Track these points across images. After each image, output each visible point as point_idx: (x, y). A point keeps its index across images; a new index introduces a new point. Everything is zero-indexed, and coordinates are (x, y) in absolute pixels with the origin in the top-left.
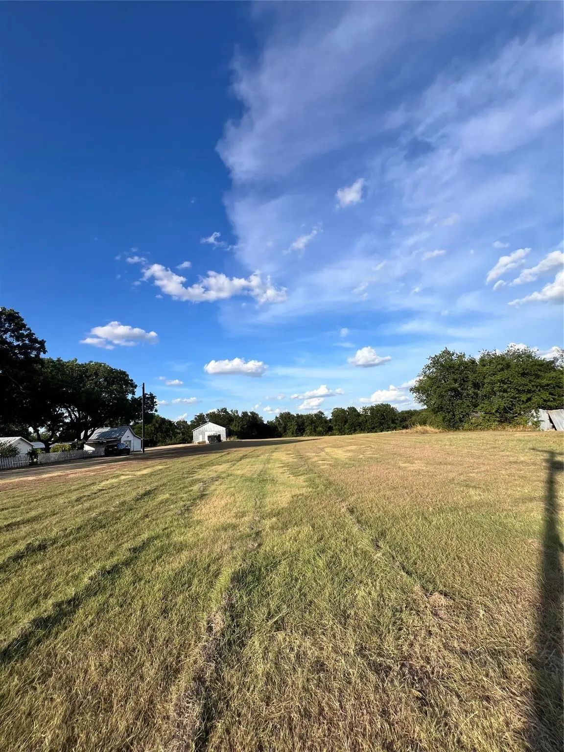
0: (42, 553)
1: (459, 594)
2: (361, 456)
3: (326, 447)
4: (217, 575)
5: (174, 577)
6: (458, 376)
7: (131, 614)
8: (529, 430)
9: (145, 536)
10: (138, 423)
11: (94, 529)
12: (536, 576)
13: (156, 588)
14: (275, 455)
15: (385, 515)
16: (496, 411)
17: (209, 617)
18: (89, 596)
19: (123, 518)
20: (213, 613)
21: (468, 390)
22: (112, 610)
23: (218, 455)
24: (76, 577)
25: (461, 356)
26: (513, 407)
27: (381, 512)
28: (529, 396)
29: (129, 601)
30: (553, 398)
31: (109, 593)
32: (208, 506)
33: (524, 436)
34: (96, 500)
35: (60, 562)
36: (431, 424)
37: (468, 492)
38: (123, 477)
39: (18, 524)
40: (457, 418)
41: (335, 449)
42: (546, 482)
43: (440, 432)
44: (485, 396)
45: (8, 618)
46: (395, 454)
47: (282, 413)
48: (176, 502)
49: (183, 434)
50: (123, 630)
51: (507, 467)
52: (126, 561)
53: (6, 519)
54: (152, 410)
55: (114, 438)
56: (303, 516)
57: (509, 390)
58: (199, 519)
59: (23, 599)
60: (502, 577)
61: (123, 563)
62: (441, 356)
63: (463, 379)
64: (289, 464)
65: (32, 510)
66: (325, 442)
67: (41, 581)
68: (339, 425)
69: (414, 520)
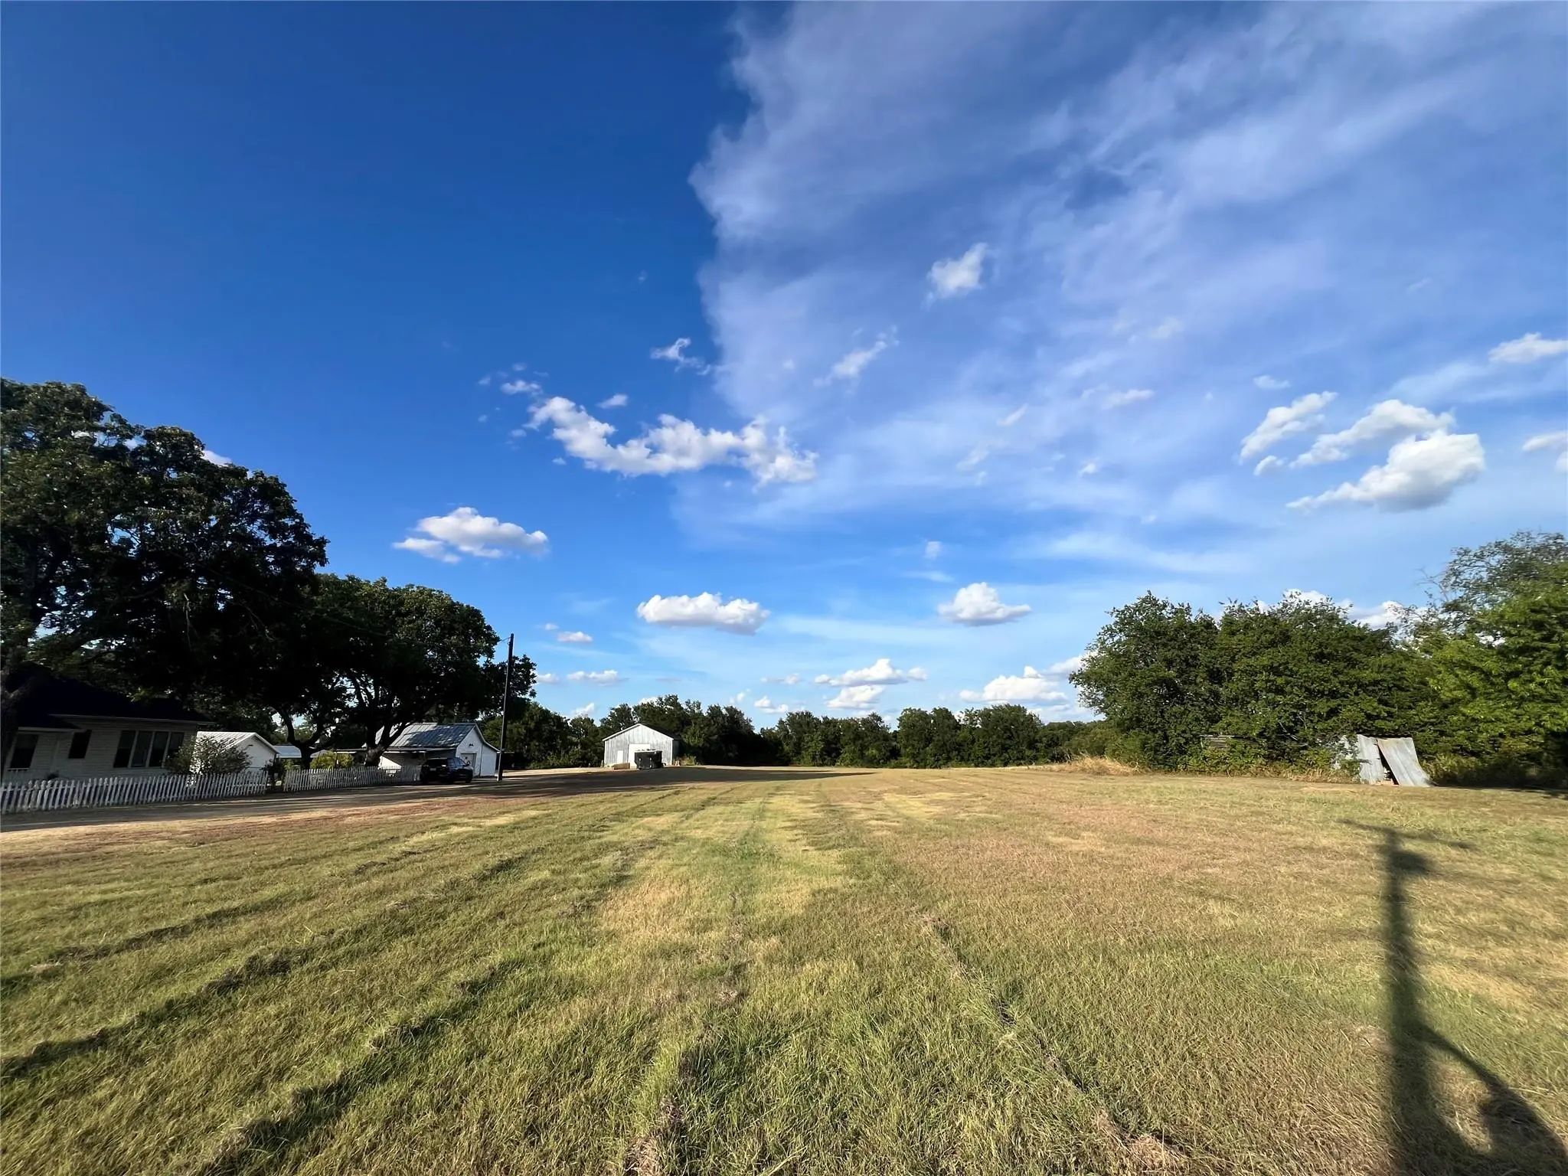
0: (279, 981)
1: (1199, 1141)
2: (962, 815)
3: (886, 792)
4: (647, 1055)
5: (555, 1055)
6: (1176, 652)
7: (459, 1130)
8: (1335, 779)
9: (497, 958)
10: (493, 718)
11: (390, 935)
12: (1379, 1111)
13: (515, 1075)
14: (777, 802)
15: (1019, 946)
16: (1261, 735)
17: (629, 1151)
18: (371, 1081)
19: (452, 916)
20: (639, 1142)
21: (1196, 684)
22: (418, 1116)
23: (656, 794)
24: (345, 1038)
25: (1182, 612)
26: (1298, 727)
27: (1009, 940)
28: (1333, 703)
29: (456, 1100)
30: (1388, 712)
31: (413, 1078)
32: (631, 903)
33: (1325, 793)
34: (396, 874)
35: (314, 1002)
36: (1114, 755)
37: (1204, 910)
38: (455, 830)
39: (233, 914)
40: (1173, 744)
41: (904, 797)
42: (1383, 898)
43: (1135, 774)
44: (1236, 699)
45: (198, 1117)
46: (1038, 815)
47: (794, 712)
48: (563, 890)
49: (584, 746)
50: (439, 1164)
51: (1290, 858)
52: (455, 1010)
53: (210, 901)
54: (524, 693)
55: (443, 746)
56: (837, 937)
57: (1288, 689)
58: (612, 928)
59: (232, 1076)
60: (1299, 1109)
61: (446, 1015)
62: (1138, 609)
63: (1186, 661)
64: (807, 823)
65: (266, 885)
66: (884, 781)
67: (272, 1041)
68: (913, 746)
69: (1085, 963)
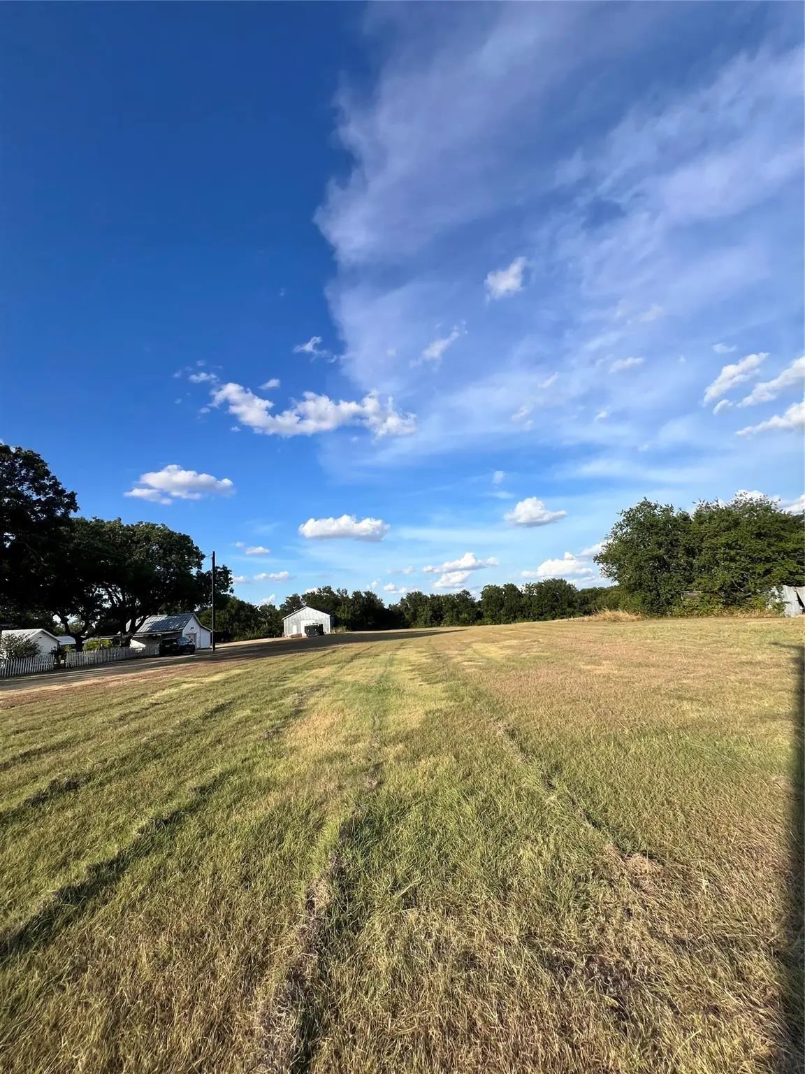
0: (72, 795)
1: (670, 856)
2: (524, 655)
3: (473, 642)
4: (319, 826)
5: (259, 830)
6: (664, 538)
7: (198, 882)
8: (769, 615)
9: (218, 770)
10: (206, 609)
11: (145, 760)
12: (784, 830)
13: (233, 846)
14: (401, 653)
15: (560, 739)
16: (720, 589)
17: (309, 887)
18: (138, 856)
19: (186, 744)
20: (315, 882)
21: (678, 558)
22: (171, 875)
23: (320, 653)
24: (120, 829)
25: (668, 510)
26: (745, 583)
27: (554, 736)
28: (768, 566)
29: (195, 863)
31: (166, 851)
32: (306, 727)
33: (761, 625)
34: (148, 718)
35: (97, 807)
36: (625, 608)
37: (680, 708)
38: (185, 686)
39: (38, 753)
40: (663, 599)
41: (487, 645)
42: (794, 692)
43: (638, 620)
44: (704, 567)
45: (25, 887)
46: (574, 651)
47: (411, 593)
48: (260, 721)
49: (270, 624)
50: (187, 905)
51: (737, 670)
52: (191, 806)
53: (21, 745)
54: (225, 591)
55: (173, 630)
56: (441, 741)
57: (738, 558)
58: (293, 745)
59: (46, 859)
60: (734, 831)
61: (186, 809)
62: (639, 510)
63: (671, 543)
64: (420, 667)
65: (59, 732)
66: (473, 635)
67: (71, 835)
68: (492, 610)
69: (603, 747)
